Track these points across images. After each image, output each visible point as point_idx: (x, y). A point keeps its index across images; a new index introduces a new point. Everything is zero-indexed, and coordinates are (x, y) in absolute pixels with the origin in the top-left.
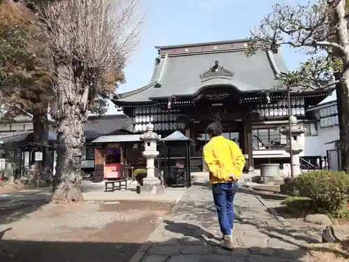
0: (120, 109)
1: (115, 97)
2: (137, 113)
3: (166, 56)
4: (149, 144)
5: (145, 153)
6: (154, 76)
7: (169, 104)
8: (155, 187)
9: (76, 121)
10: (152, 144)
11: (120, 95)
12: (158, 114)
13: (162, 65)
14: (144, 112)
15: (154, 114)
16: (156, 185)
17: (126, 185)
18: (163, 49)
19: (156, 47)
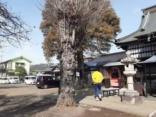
0: (119, 47)
1: (116, 41)
2: (130, 48)
3: (148, 13)
4: (128, 66)
5: (124, 72)
6: (141, 25)
7: (149, 38)
8: (133, 98)
9: (69, 53)
10: (130, 65)
11: (118, 39)
12: (143, 47)
13: (146, 19)
14: (134, 47)
15: (141, 48)
16: (134, 97)
17: (119, 92)
18: (146, 9)
19: (141, 10)
